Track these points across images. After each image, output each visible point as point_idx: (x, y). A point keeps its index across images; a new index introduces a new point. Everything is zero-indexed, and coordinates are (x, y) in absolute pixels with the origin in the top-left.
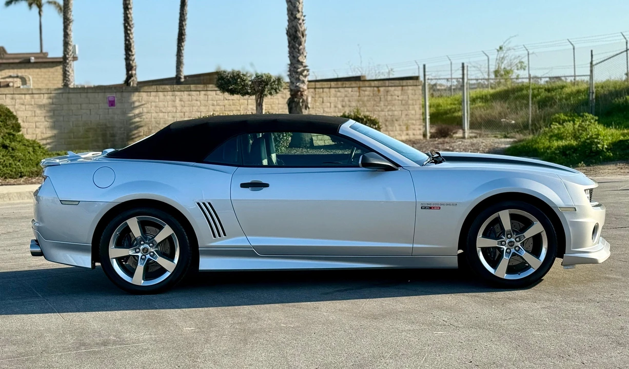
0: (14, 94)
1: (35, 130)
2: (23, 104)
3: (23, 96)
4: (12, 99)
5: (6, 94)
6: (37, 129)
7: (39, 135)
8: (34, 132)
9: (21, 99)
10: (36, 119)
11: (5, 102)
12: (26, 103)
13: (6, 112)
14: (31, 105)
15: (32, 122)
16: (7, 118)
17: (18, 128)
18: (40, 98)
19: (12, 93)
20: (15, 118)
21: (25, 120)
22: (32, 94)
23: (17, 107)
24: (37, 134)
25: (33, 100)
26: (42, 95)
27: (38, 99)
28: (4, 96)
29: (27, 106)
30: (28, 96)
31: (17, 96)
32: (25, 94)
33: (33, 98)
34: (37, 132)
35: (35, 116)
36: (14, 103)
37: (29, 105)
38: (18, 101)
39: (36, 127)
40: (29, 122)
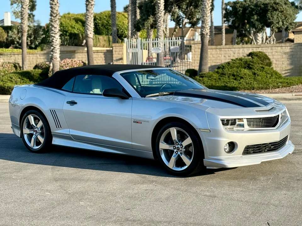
0: (272, 47)
1: (282, 65)
2: (276, 52)
3: (277, 48)
4: (271, 49)
5: (268, 47)
6: (283, 65)
7: (284, 68)
8: (282, 66)
9: (276, 49)
10: (283, 59)
11: (268, 51)
12: (278, 51)
13: (264, 56)
14: (281, 52)
15: (281, 61)
16: (264, 59)
17: (270, 64)
18: (285, 48)
19: (271, 46)
20: (269, 59)
21: (277, 60)
22: (282, 47)
23: (273, 53)
24: (283, 68)
25: (282, 50)
26: (287, 47)
27: (284, 49)
28: (267, 48)
29: (279, 53)
30: (279, 48)
31: (274, 48)
32: (278, 47)
33: (282, 49)
34: (283, 67)
35: (282, 58)
36: (272, 51)
37: (279, 52)
38: (274, 50)
39: (283, 64)
40: (279, 61)
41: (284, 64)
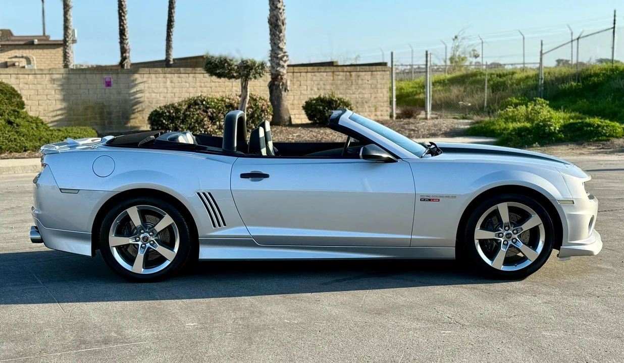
0: (18, 74)
1: (38, 108)
2: (27, 84)
3: (27, 76)
4: (17, 78)
5: (11, 74)
6: (40, 107)
7: (42, 112)
8: (37, 109)
9: (24, 78)
10: (39, 97)
11: (10, 81)
12: (29, 83)
13: (11, 90)
14: (34, 84)
15: (35, 100)
16: (12, 96)
17: (22, 105)
18: (42, 78)
19: (17, 73)
20: (19, 96)
21: (28, 98)
22: (35, 74)
23: (21, 86)
24: (39, 112)
25: (36, 80)
26: (44, 75)
27: (40, 79)
28: (9, 75)
29: (31, 86)
30: (31, 76)
31: (21, 76)
32: (28, 74)
33: (36, 78)
34: (40, 110)
35: (38, 95)
36: (18, 82)
37: (32, 84)
38: (21, 80)
39: (39, 105)
40: (32, 100)
41: (41, 105)
